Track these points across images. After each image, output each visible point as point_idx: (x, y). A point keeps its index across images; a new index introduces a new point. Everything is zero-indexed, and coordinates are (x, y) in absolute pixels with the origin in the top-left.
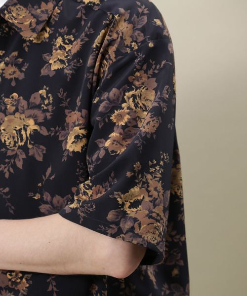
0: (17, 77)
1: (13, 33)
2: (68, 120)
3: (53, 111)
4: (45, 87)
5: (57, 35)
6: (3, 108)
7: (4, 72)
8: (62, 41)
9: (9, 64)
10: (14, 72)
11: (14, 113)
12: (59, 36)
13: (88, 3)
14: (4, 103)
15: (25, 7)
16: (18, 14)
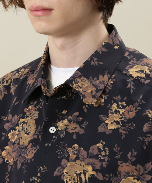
0: (77, 132)
1: (74, 97)
2: (120, 169)
3: (108, 161)
4: (101, 141)
5: (113, 101)
6: (66, 156)
7: (67, 127)
8: (117, 107)
9: (71, 121)
10: (76, 128)
11: (75, 160)
12: (114, 103)
13: (136, 77)
14: (67, 151)
15: (87, 79)
16: (83, 84)
